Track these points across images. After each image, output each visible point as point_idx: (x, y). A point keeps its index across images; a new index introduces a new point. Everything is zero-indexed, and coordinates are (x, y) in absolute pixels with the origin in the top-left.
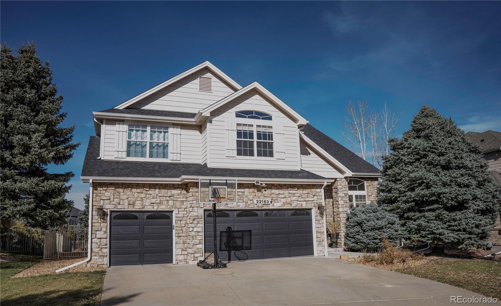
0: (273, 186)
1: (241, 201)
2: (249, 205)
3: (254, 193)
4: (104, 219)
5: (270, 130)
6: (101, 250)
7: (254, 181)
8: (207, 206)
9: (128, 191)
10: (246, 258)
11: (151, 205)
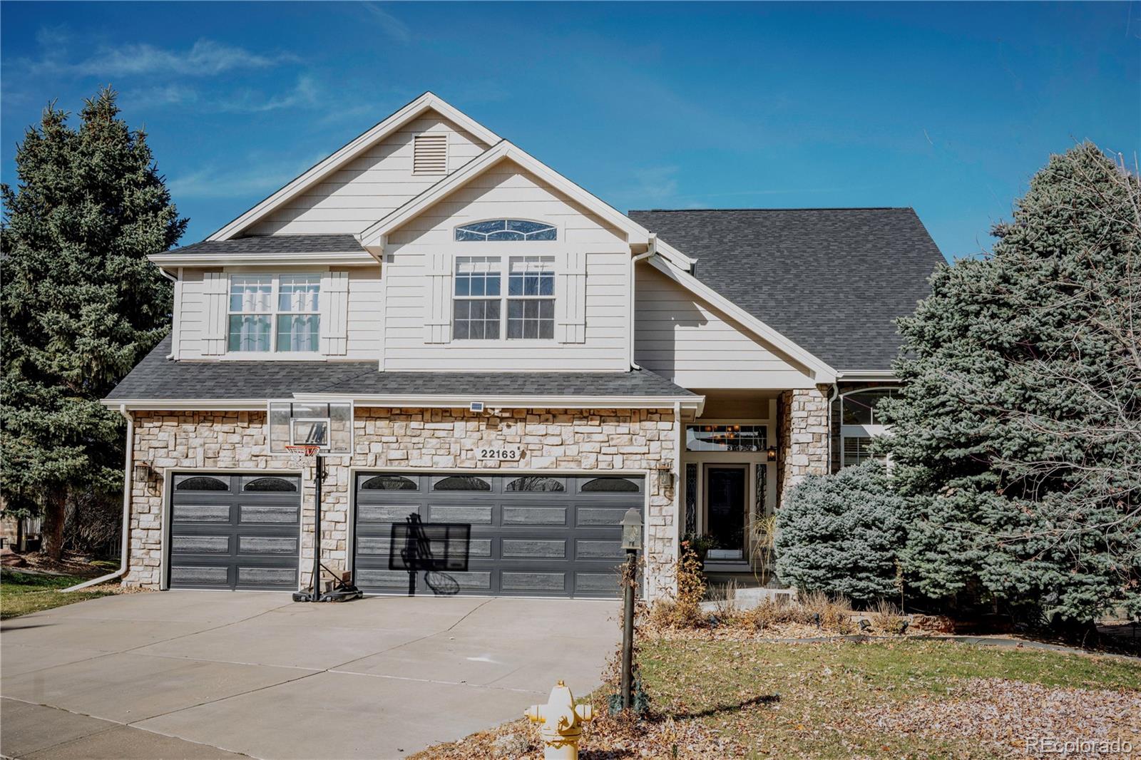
0: (532, 414)
1: (441, 452)
2: (462, 462)
3: (479, 433)
4: (155, 488)
5: (549, 267)
6: (148, 554)
7: (468, 403)
8: (359, 463)
9: (204, 429)
10: (453, 591)
11: (251, 460)
